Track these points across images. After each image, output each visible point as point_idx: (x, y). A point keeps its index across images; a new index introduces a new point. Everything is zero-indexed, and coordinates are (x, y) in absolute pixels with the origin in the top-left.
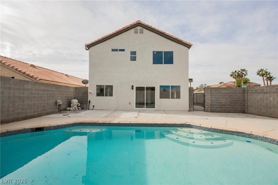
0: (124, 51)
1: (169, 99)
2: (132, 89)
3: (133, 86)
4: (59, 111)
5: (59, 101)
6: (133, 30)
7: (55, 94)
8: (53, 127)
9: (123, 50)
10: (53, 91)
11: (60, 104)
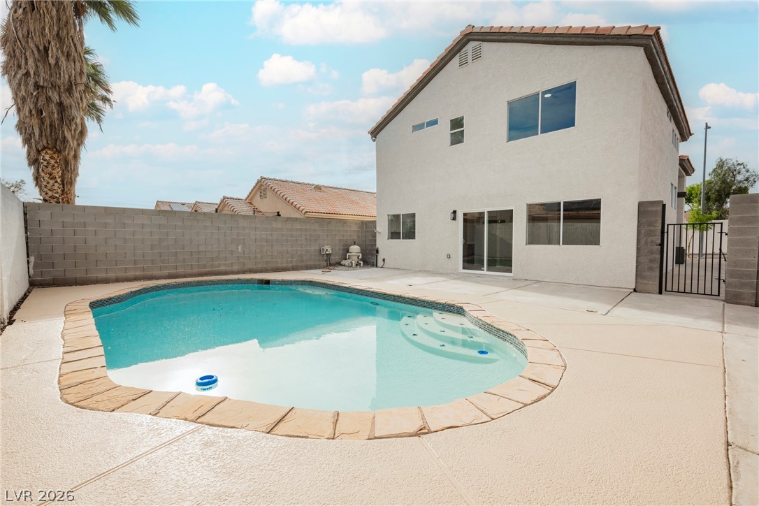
0: (437, 123)
1: (557, 246)
2: (454, 219)
3: (455, 212)
4: (327, 265)
5: (326, 247)
6: (456, 60)
7: (319, 236)
8: (279, 281)
9: (435, 122)
10: (315, 230)
11: (327, 252)
